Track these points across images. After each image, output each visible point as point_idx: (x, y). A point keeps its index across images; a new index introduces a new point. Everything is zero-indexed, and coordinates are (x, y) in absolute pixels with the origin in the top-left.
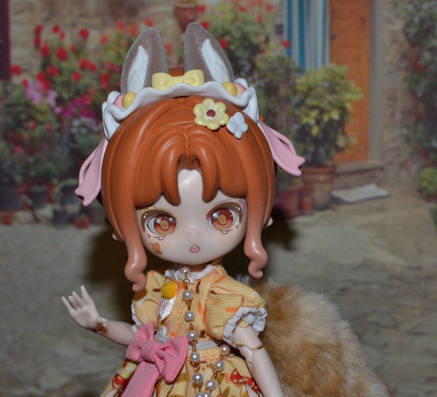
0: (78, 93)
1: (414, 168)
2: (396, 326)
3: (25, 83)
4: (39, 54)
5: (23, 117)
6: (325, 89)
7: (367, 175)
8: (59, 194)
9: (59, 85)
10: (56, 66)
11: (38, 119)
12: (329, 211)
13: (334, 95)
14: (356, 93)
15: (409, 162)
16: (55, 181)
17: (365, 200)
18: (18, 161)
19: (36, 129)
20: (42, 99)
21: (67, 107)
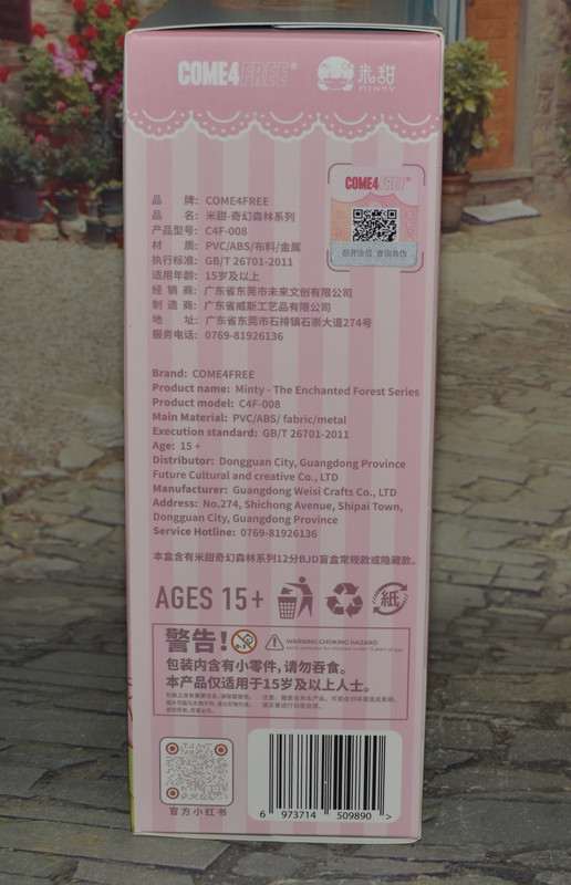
2: (546, 386)
3: (51, 48)
4: (72, 10)
5: (47, 94)
6: (459, 72)
7: (510, 187)
8: (96, 200)
9: (99, 53)
10: (95, 26)
11: (69, 98)
12: (459, 234)
13: (469, 80)
14: (499, 79)
15: (567, 172)
16: (91, 183)
17: (507, 220)
18: (39, 154)
19: (66, 112)
20: (75, 71)
21: (110, 84)
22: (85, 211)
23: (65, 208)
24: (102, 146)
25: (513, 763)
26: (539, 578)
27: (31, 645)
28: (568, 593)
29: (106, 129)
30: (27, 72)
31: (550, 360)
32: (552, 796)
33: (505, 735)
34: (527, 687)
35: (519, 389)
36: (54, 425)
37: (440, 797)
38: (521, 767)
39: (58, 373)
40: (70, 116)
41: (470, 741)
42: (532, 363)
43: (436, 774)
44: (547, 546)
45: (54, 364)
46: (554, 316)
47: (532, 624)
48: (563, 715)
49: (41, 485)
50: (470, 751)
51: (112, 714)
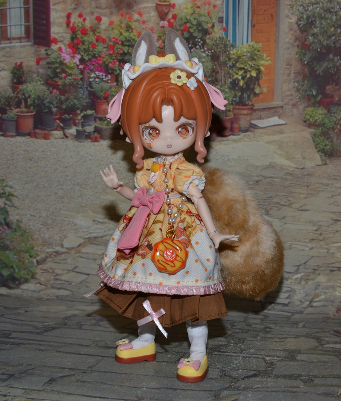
0: (94, 56)
1: (301, 107)
2: (290, 205)
3: (60, 49)
4: (70, 31)
5: (58, 70)
6: (248, 58)
7: (272, 111)
8: (81, 120)
9: (82, 51)
10: (80, 39)
11: (68, 73)
12: (249, 133)
13: (253, 61)
14: (267, 61)
15: (299, 103)
16: (79, 112)
17: (271, 126)
18: (54, 99)
19: (66, 78)
20: (71, 59)
21: (87, 65)
22: (75, 125)
23: (66, 123)
24: (83, 95)
25: (275, 376)
26: (287, 298)
27: (47, 325)
28: (301, 305)
29: (85, 86)
30: (49, 60)
31: (292, 192)
32: (294, 389)
33: (271, 364)
34: (282, 343)
35: (277, 207)
36: (61, 227)
37: (240, 390)
38: (279, 377)
39: (63, 202)
40: (68, 80)
41: (254, 367)
42: (283, 194)
43: (239, 380)
44: (291, 283)
45: (61, 198)
46: (293, 171)
47: (284, 318)
48: (299, 355)
49: (55, 256)
50: (255, 371)
51: (84, 354)
